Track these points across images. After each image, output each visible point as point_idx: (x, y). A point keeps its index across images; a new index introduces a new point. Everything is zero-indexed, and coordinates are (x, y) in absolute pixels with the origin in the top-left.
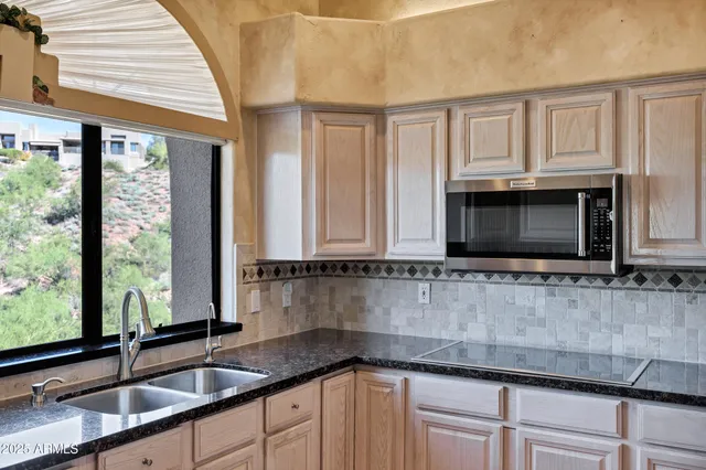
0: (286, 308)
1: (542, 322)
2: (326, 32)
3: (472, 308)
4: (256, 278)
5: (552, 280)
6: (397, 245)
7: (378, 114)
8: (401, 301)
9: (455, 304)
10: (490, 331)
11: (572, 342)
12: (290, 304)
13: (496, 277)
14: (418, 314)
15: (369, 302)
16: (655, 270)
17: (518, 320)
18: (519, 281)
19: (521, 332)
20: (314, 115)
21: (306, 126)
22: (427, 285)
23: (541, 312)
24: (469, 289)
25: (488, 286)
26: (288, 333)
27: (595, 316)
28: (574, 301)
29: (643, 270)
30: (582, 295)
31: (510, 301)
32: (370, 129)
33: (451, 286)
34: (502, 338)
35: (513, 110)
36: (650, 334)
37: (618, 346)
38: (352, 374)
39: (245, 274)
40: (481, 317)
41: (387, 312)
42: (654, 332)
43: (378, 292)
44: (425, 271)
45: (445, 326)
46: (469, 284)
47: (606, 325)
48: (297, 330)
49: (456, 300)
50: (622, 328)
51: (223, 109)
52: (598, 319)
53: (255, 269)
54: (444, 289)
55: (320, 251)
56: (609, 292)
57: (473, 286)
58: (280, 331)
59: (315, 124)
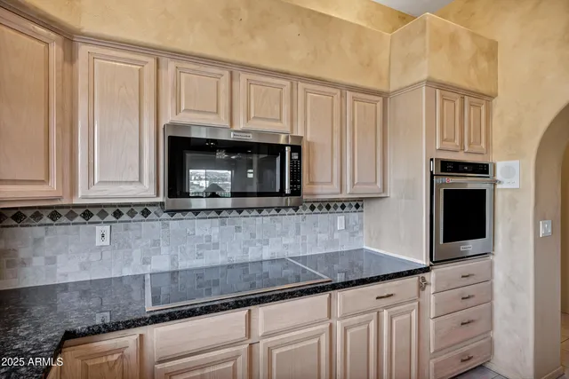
1: (216, 246)
3: (156, 243)
5: (224, 214)
6: (92, 188)
8: (72, 247)
9: (138, 241)
10: (173, 260)
11: (237, 256)
13: (178, 215)
14: (94, 257)
15: (23, 253)
17: (198, 246)
18: (198, 216)
19: (200, 256)
22: (107, 228)
23: (215, 238)
24: (153, 227)
25: (171, 223)
27: (253, 236)
28: (239, 227)
30: (245, 222)
31: (191, 233)
33: (132, 225)
34: (183, 264)
35: (221, 75)
36: (284, 243)
37: (266, 254)
40: (164, 250)
41: (51, 261)
42: (286, 241)
43: (37, 241)
44: (103, 214)
45: (128, 262)
46: (153, 223)
47: (259, 241)
49: (139, 238)
50: (268, 241)
52: (254, 237)
54: (126, 229)
56: (261, 218)
57: (158, 224)
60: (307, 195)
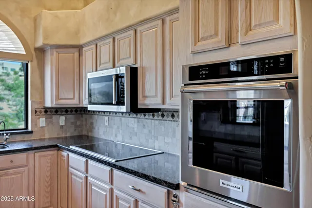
0: (62, 127)
2: (57, 16)
3: (118, 128)
4: (43, 113)
7: (79, 48)
8: (102, 124)
9: (114, 126)
12: (64, 124)
15: (95, 125)
16: (167, 111)
17: (130, 133)
19: (131, 138)
20: (54, 50)
21: (52, 54)
22: (107, 118)
25: (122, 118)
26: (63, 136)
28: (144, 125)
29: (164, 111)
30: (147, 123)
32: (77, 54)
33: (113, 118)
35: (110, 42)
36: (166, 141)
38: (56, 152)
39: (36, 112)
43: (97, 121)
47: (153, 136)
48: (68, 135)
49: (114, 124)
50: (158, 137)
51: (23, 49)
52: (151, 133)
53: (43, 110)
54: (112, 120)
55: (57, 103)
56: (154, 121)
58: (58, 134)
59: (55, 53)
60: (140, 105)
